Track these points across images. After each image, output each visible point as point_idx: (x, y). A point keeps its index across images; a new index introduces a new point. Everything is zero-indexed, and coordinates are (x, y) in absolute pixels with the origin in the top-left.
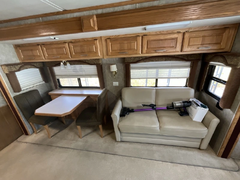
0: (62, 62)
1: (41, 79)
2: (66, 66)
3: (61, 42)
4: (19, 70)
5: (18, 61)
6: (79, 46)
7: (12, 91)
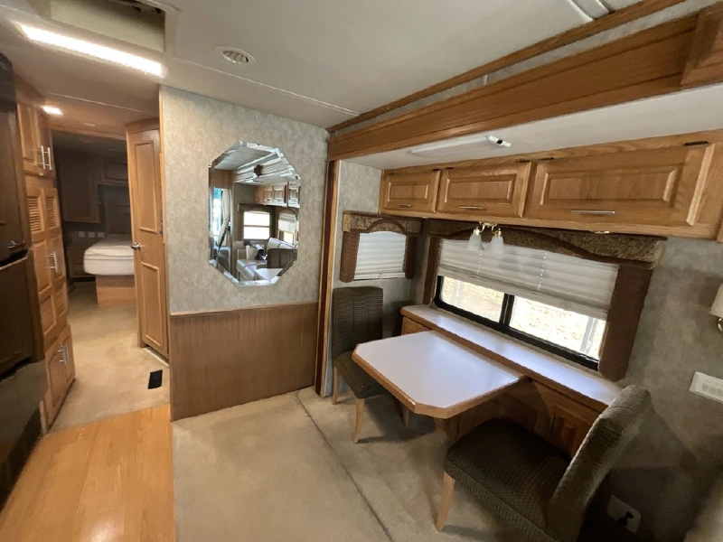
0: (480, 229)
1: (401, 265)
2: (485, 245)
3: (506, 160)
4: (368, 231)
5: (375, 210)
6: (582, 174)
7: (338, 275)
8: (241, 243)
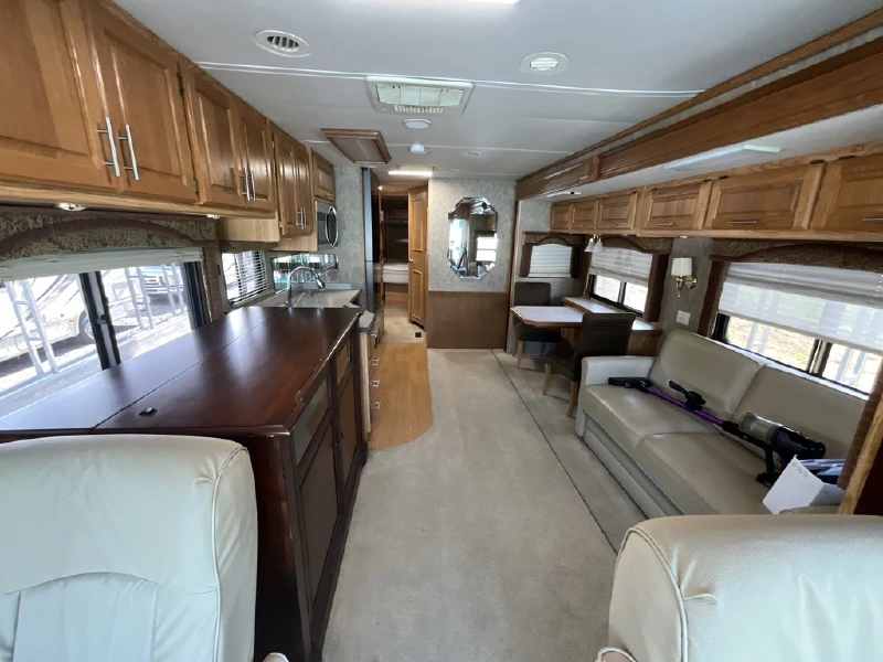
4: (537, 244)
5: (547, 229)
7: (518, 273)
8: (474, 264)
